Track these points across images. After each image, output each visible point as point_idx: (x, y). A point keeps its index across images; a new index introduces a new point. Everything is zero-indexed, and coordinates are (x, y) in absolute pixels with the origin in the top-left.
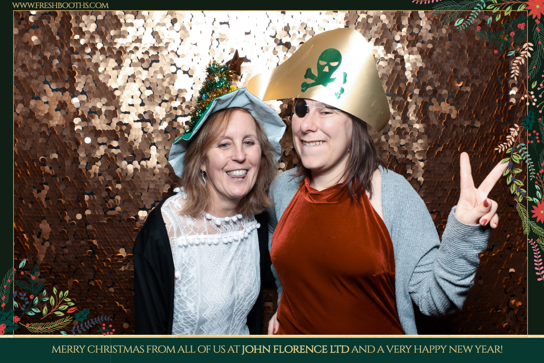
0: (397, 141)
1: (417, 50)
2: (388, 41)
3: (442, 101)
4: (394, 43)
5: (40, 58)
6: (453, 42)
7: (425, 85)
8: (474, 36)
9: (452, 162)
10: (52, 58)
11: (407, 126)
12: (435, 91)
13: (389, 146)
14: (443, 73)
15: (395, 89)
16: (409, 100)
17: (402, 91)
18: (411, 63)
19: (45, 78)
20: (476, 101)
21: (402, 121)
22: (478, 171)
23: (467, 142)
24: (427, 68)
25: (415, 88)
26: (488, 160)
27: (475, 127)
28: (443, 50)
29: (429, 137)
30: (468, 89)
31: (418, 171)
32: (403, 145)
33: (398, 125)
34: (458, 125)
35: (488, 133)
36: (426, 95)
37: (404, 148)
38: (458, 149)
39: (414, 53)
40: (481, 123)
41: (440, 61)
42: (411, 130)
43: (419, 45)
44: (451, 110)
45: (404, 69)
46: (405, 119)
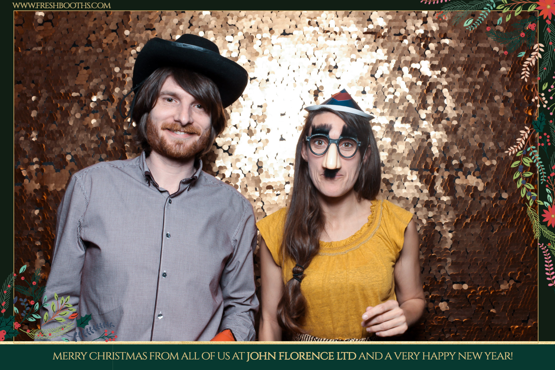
0: (425, 214)
1: (442, 126)
2: (414, 119)
3: (468, 175)
4: (420, 121)
5: (97, 139)
6: (477, 118)
7: (451, 159)
8: (498, 111)
9: (480, 233)
10: (108, 138)
11: (435, 199)
12: (461, 165)
13: (418, 218)
14: (468, 148)
15: (422, 164)
16: (436, 174)
17: (429, 166)
18: (437, 139)
19: (101, 156)
20: (503, 173)
21: (429, 194)
22: (508, 241)
23: (496, 213)
24: (452, 143)
25: (441, 163)
26: (518, 231)
27: (503, 199)
28: (468, 126)
29: (456, 208)
30: (495, 162)
31: (447, 242)
32: (432, 217)
33: (426, 198)
34: (485, 197)
35: (516, 204)
36: (453, 169)
37: (432, 220)
38: (486, 220)
39: (440, 129)
40: (508, 194)
41: (465, 136)
42: (438, 202)
43: (444, 122)
44: (478, 183)
45: (430, 145)
46: (432, 192)
